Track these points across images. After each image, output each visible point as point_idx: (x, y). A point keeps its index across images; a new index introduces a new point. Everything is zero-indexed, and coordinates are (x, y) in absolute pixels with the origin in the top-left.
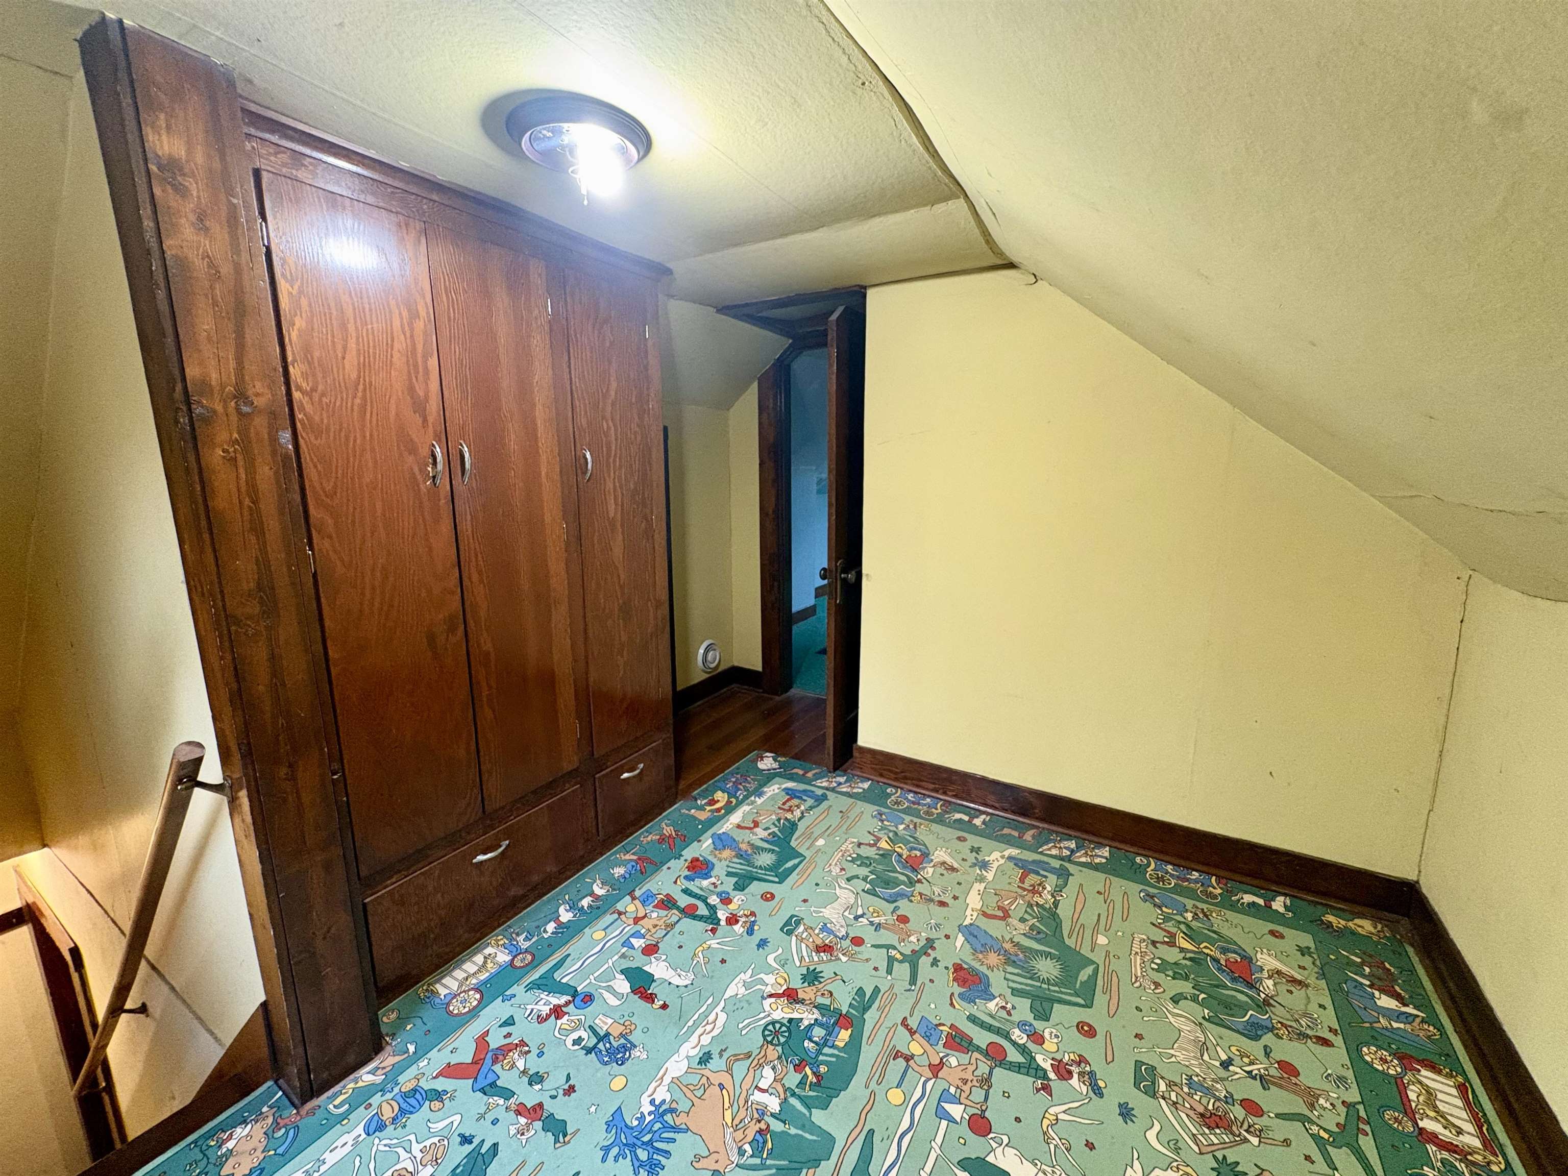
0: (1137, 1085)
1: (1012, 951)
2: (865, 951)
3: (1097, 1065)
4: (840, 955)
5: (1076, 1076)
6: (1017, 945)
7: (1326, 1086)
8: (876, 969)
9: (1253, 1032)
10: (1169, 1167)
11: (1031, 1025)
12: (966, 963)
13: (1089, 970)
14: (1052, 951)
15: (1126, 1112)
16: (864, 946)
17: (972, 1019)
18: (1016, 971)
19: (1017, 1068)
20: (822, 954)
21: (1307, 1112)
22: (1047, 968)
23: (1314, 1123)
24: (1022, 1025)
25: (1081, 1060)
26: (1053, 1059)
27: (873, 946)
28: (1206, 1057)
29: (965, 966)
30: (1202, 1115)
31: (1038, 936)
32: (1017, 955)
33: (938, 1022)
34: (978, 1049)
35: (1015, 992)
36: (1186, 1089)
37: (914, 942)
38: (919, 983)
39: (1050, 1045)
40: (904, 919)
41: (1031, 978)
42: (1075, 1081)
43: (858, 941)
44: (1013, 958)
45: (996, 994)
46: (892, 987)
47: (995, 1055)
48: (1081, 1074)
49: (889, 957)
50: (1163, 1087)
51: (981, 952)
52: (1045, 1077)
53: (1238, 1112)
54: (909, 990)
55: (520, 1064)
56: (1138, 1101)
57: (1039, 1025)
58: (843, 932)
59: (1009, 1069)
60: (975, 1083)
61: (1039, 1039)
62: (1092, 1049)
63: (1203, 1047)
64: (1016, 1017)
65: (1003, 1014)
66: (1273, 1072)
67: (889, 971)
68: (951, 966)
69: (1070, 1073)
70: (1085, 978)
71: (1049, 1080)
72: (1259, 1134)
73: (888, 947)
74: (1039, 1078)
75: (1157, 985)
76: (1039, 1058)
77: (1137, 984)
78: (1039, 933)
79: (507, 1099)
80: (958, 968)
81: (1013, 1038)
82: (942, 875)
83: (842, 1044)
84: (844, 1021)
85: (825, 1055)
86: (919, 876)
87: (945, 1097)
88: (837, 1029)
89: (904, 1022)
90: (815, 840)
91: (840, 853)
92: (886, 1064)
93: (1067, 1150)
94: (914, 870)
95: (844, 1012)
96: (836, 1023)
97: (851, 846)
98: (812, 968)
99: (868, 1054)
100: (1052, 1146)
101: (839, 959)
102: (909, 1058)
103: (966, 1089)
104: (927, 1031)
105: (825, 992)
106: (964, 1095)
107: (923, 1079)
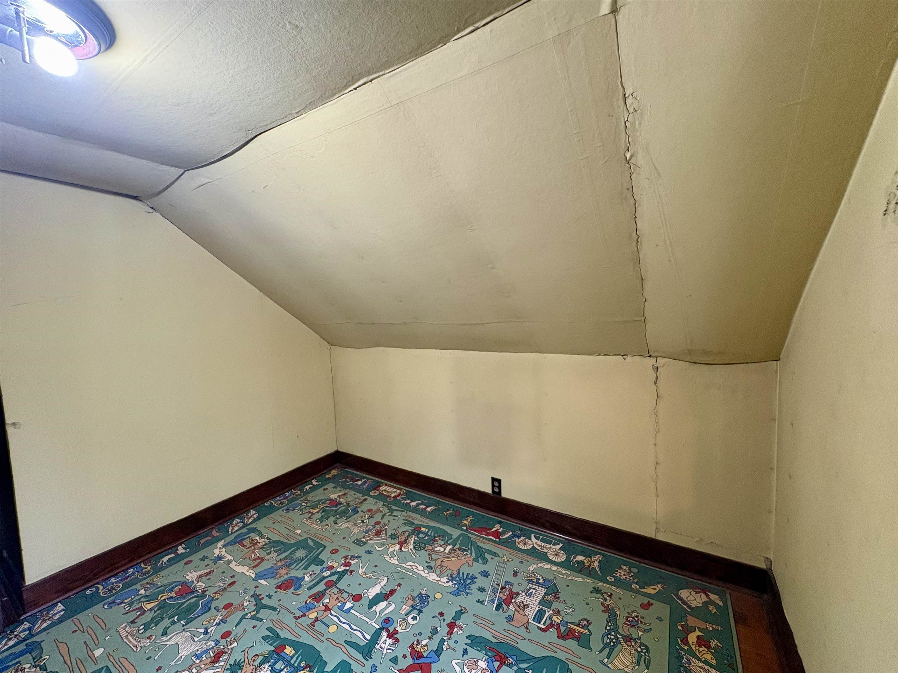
0: (361, 546)
1: (283, 562)
2: (236, 631)
3: (350, 554)
4: (230, 647)
5: (351, 561)
6: (281, 560)
7: (378, 506)
8: (254, 627)
9: (355, 511)
10: (388, 549)
11: (324, 568)
12: (278, 583)
13: (310, 541)
14: (293, 549)
15: (369, 552)
16: (232, 632)
18: (295, 564)
19: (339, 579)
20: (221, 659)
21: (382, 514)
22: (300, 554)
23: (386, 514)
24: (322, 571)
25: (346, 557)
26: (341, 566)
27: (236, 627)
28: (359, 525)
29: (280, 584)
30: (376, 535)
31: (282, 551)
32: (287, 562)
33: (304, 603)
34: (325, 590)
35: (306, 568)
36: (367, 535)
37: (249, 604)
38: (277, 606)
39: (335, 565)
40: (228, 606)
41: (302, 561)
42: (352, 562)
43: (226, 635)
44: (287, 564)
45: (303, 575)
46: (271, 620)
47: (330, 585)
48: (351, 559)
49: (250, 618)
50: (364, 540)
51: (276, 575)
53: (378, 527)
54: (279, 612)
55: (424, 642)
56: (366, 548)
57: (325, 565)
58: (212, 644)
59: (339, 581)
60: (340, 595)
61: (331, 567)
62: (342, 553)
63: (355, 524)
64: (318, 572)
65: (313, 576)
66: (370, 514)
67: (261, 620)
68: (276, 590)
69: (349, 562)
70: (313, 544)
71: (349, 570)
72: (385, 525)
73: (243, 617)
74: (347, 573)
75: (327, 525)
76: (339, 570)
77: (324, 530)
78: (280, 550)
79: (445, 641)
80: (279, 587)
82: (210, 579)
83: (293, 652)
84: (279, 650)
85: (295, 662)
86: (200, 591)
87: (341, 608)
88: (282, 654)
89: (295, 618)
90: (91, 657)
91: (130, 637)
92: (315, 631)
93: (375, 573)
94: (192, 592)
95: (273, 649)
96: (278, 654)
97: (128, 629)
98: (228, 667)
99: (306, 639)
100: (373, 577)
101: (232, 648)
102: (316, 619)
103: (341, 599)
104: (307, 608)
105: (253, 659)
106: (343, 601)
107: (329, 615)
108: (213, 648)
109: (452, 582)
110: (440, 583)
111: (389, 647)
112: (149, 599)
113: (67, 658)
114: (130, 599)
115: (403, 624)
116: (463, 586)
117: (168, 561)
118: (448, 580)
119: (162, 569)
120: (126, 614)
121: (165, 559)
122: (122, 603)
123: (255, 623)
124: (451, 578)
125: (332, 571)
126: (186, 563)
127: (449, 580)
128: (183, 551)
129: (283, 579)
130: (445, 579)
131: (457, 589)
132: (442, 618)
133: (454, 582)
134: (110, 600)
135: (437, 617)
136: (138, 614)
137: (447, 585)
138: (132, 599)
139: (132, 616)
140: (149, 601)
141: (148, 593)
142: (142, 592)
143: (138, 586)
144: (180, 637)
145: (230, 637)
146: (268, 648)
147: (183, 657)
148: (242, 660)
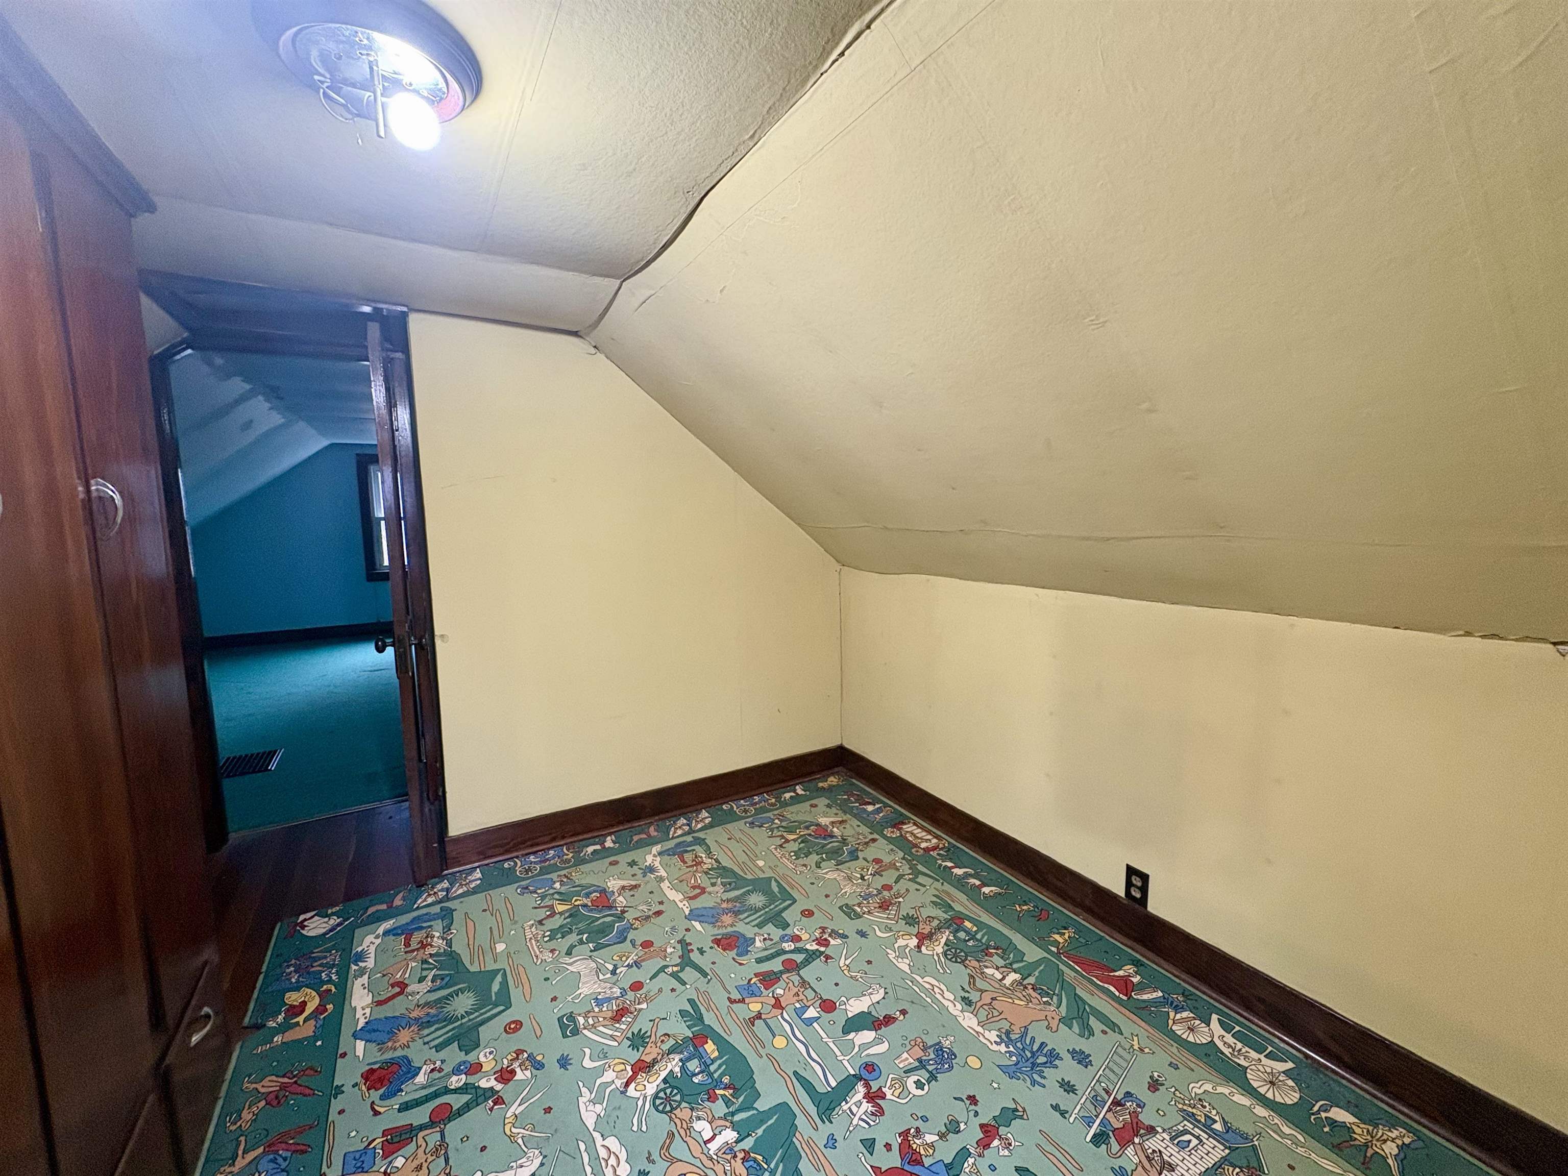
0: (852, 919)
1: (730, 906)
2: (651, 987)
3: (831, 926)
4: (637, 1007)
5: (829, 939)
6: (728, 901)
7: (892, 857)
8: (673, 990)
9: (854, 856)
10: (896, 939)
11: (786, 935)
12: (718, 935)
13: (774, 884)
14: (748, 888)
15: (862, 934)
16: (645, 985)
17: (759, 961)
18: (746, 915)
19: (807, 962)
20: (624, 1019)
21: (898, 873)
22: (757, 900)
23: (904, 875)
24: (783, 939)
25: (823, 930)
26: (813, 941)
27: (651, 979)
28: (855, 882)
29: (719, 937)
30: (880, 907)
31: (731, 887)
32: (735, 906)
34: (781, 972)
35: (760, 926)
36: (865, 902)
37: (673, 952)
38: (708, 971)
39: (805, 937)
40: (647, 944)
41: (757, 912)
42: (832, 942)
43: (637, 986)
44: (736, 909)
45: (753, 936)
46: (697, 990)
47: (791, 967)
48: (830, 935)
49: (670, 975)
50: (859, 910)
51: (717, 921)
52: (822, 953)
53: (886, 894)
54: (709, 981)
55: (930, 1138)
56: (858, 924)
57: (788, 931)
58: (617, 992)
59: (805, 966)
60: (801, 990)
61: (798, 938)
62: (819, 920)
63: (850, 879)
64: (776, 939)
65: (768, 943)
66: (877, 867)
67: (684, 983)
68: (712, 945)
69: (826, 940)
70: (777, 889)
71: (824, 952)
72: (898, 895)
73: (663, 969)
74: (821, 956)
75: (805, 865)
76: (809, 947)
77: (798, 873)
78: (730, 884)
79: (970, 1155)
80: (717, 942)
81: (787, 949)
82: (633, 896)
83: (716, 1054)
84: (698, 1040)
85: (715, 1071)
86: (619, 909)
87: (799, 1012)
88: (701, 1049)
89: (730, 1000)
90: (492, 949)
91: (533, 941)
92: (753, 1032)
93: (866, 974)
94: (610, 907)
95: (691, 1035)
96: (695, 1047)
97: (533, 929)
98: (630, 1035)
99: (738, 1040)
100: (860, 979)
101: (640, 1010)
102: (759, 1016)
103: (802, 997)
104: (748, 991)
105: (662, 1038)
106: (805, 1001)
107: (779, 1017)
108: (617, 998)
109: (1007, 1047)
110: (981, 1038)
111: (864, 1117)
112: (564, 898)
113: (471, 943)
114: (543, 890)
115: (897, 1086)
116: (1029, 1064)
117: (592, 853)
118: (998, 1040)
119: (584, 861)
120: (536, 908)
121: (590, 849)
122: (535, 892)
123: (674, 983)
124: (1006, 1037)
125: (798, 945)
126: (611, 864)
127: (1002, 1041)
128: (612, 845)
129: (724, 931)
130: (993, 1036)
131: (1016, 1065)
132: (972, 1107)
133: (1012, 1049)
134: (524, 883)
135: (963, 1101)
136: (548, 913)
137: (995, 1047)
138: (546, 891)
139: (543, 914)
140: (563, 901)
141: (563, 889)
142: (557, 885)
143: (554, 876)
144: (584, 966)
145: (641, 992)
146: (683, 1030)
147: (582, 996)
148: (648, 1034)
